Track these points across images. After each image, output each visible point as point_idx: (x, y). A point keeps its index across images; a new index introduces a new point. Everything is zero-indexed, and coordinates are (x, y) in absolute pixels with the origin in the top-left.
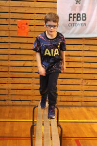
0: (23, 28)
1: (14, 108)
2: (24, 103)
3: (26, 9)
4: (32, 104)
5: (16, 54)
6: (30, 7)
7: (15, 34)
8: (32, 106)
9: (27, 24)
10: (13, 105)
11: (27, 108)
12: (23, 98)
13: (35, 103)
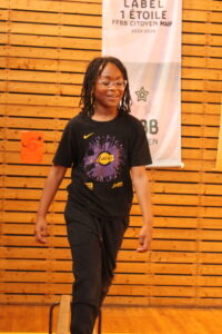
0: (32, 147)
1: (11, 309)
2: (31, 299)
3: (39, 109)
4: (47, 301)
5: (17, 199)
6: (46, 106)
7: (17, 158)
8: (47, 305)
9: (40, 139)
10: (8, 304)
11: (37, 310)
12: (29, 288)
13: (54, 299)
